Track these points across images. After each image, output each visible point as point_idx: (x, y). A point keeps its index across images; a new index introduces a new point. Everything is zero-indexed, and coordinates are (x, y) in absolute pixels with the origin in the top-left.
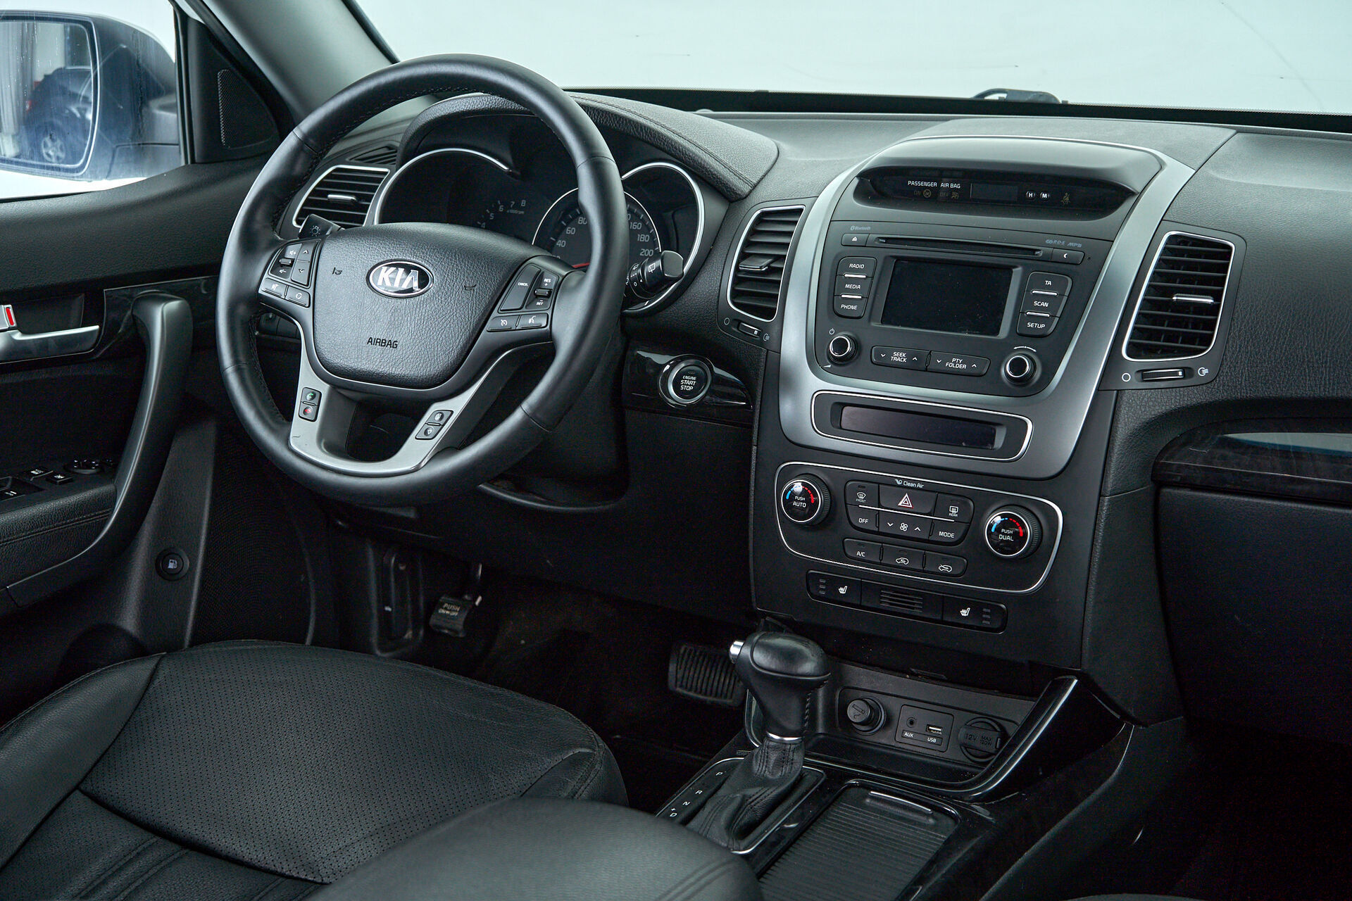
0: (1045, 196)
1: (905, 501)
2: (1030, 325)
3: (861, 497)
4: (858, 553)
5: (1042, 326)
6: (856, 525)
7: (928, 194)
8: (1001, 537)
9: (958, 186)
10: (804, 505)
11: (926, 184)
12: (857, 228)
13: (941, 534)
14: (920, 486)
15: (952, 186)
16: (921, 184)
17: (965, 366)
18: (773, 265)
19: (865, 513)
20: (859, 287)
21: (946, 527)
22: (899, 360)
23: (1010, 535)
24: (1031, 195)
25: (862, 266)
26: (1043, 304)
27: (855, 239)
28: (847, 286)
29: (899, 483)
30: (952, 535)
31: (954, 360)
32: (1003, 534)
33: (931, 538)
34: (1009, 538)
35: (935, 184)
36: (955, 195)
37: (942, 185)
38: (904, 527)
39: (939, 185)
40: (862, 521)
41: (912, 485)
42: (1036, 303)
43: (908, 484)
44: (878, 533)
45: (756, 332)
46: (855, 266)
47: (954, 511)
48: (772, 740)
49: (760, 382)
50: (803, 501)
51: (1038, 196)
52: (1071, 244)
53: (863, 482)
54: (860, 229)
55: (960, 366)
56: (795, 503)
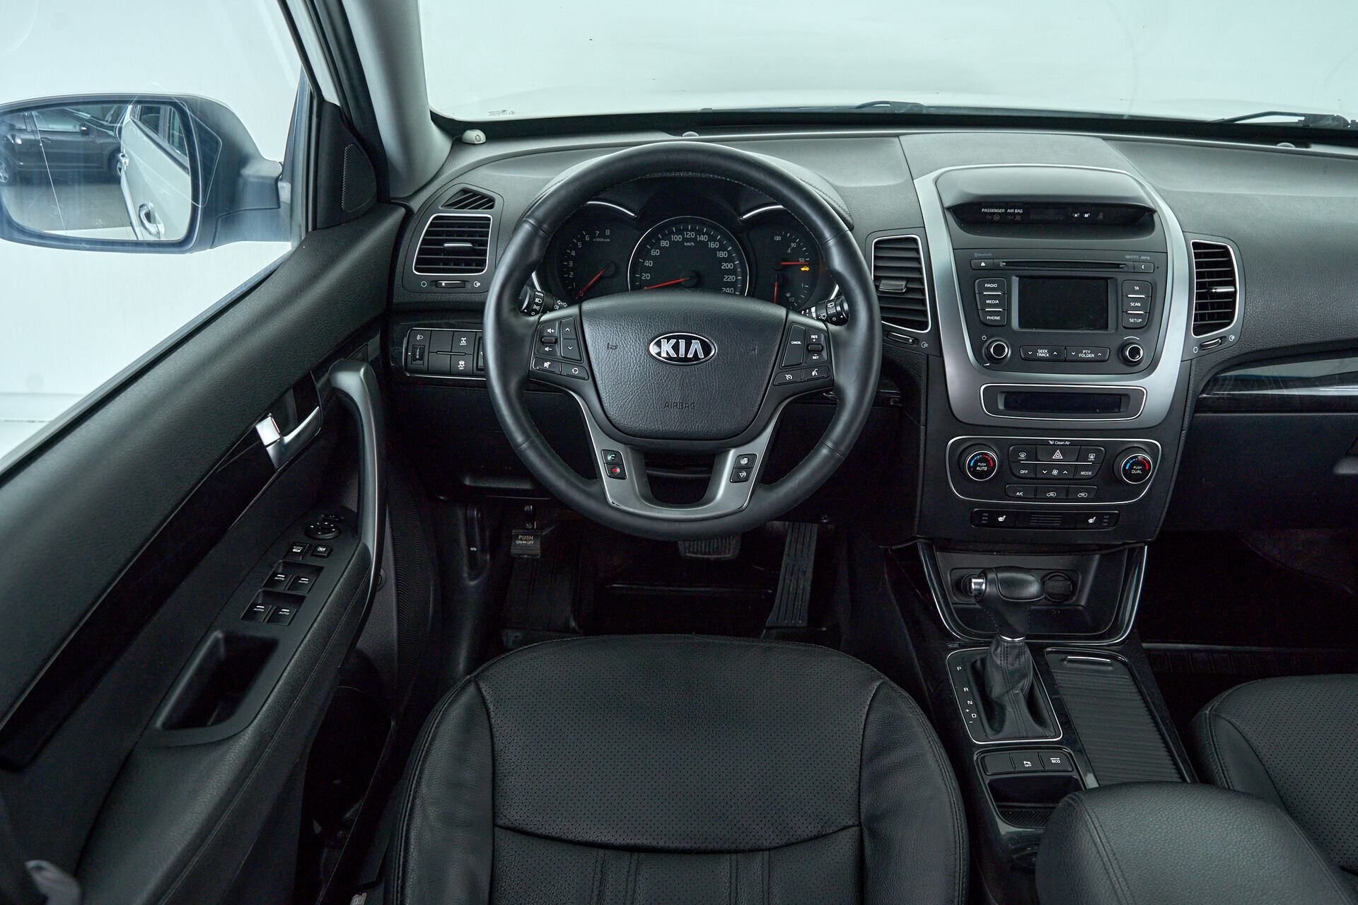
0: (1086, 216)
1: (1058, 455)
2: (1132, 320)
3: (1023, 456)
4: (1018, 494)
5: (1140, 320)
6: (1018, 474)
7: (996, 218)
8: (1133, 472)
9: (1021, 211)
10: (986, 469)
11: (996, 211)
12: (980, 255)
13: (1082, 473)
14: (1067, 443)
15: (1016, 211)
16: (992, 211)
17: (1093, 355)
18: (909, 286)
19: (1025, 467)
20: (997, 302)
21: (1086, 468)
22: (1043, 355)
23: (1140, 470)
24: (1076, 215)
25: (995, 285)
26: (1136, 304)
27: (983, 264)
28: (988, 302)
29: (1051, 443)
30: (1090, 473)
31: (1084, 352)
32: (1135, 469)
33: (1076, 477)
34: (1139, 472)
35: (1003, 210)
36: (1018, 218)
37: (1009, 211)
38: (1055, 472)
39: (1006, 210)
40: (1023, 472)
41: (1062, 443)
42: (1132, 304)
43: (1059, 443)
44: (1036, 478)
45: (911, 341)
46: (989, 285)
47: (1092, 457)
48: (1005, 641)
49: (924, 379)
50: (985, 466)
51: (1082, 216)
52: (1142, 258)
53: (1022, 446)
54: (982, 255)
55: (1090, 356)
56: (978, 468)
